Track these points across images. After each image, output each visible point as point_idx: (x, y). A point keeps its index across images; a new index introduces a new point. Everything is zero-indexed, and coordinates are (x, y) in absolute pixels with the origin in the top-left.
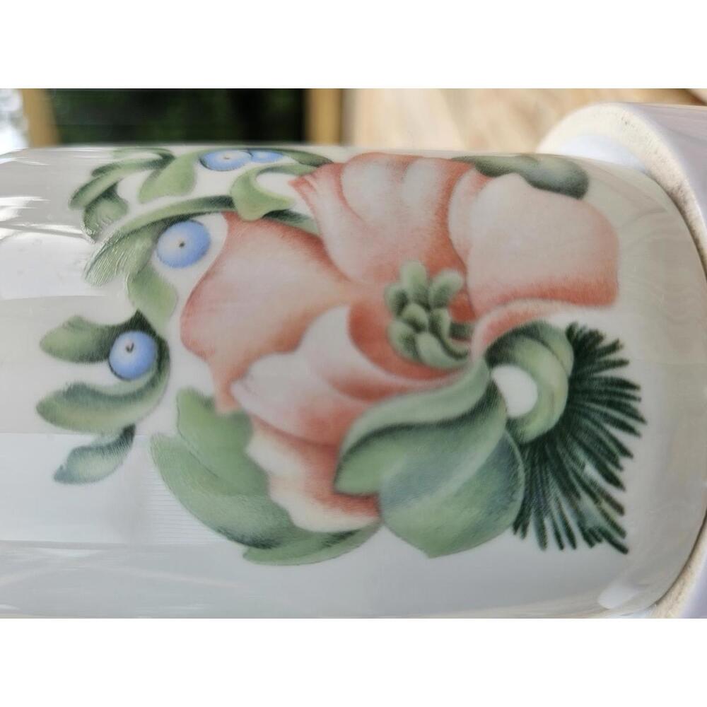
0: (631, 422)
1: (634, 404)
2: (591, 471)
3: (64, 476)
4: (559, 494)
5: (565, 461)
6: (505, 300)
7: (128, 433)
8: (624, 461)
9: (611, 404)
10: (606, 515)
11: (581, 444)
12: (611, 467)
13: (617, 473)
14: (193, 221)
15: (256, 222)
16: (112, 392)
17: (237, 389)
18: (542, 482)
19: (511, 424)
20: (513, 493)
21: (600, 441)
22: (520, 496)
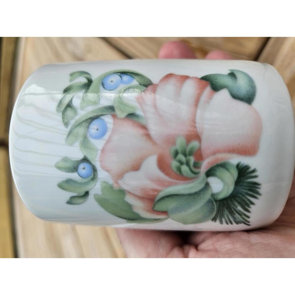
0: (256, 195)
1: (258, 190)
2: (239, 208)
3: (69, 202)
4: (228, 213)
5: (231, 205)
6: (214, 153)
7: (87, 194)
8: (251, 206)
9: (250, 190)
10: (243, 219)
11: (237, 201)
12: (247, 207)
13: (249, 209)
14: (100, 119)
15: (123, 119)
16: (80, 181)
17: (120, 182)
18: (222, 210)
19: (213, 195)
20: (212, 213)
21: (244, 201)
22: (215, 213)
